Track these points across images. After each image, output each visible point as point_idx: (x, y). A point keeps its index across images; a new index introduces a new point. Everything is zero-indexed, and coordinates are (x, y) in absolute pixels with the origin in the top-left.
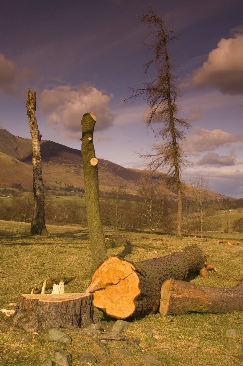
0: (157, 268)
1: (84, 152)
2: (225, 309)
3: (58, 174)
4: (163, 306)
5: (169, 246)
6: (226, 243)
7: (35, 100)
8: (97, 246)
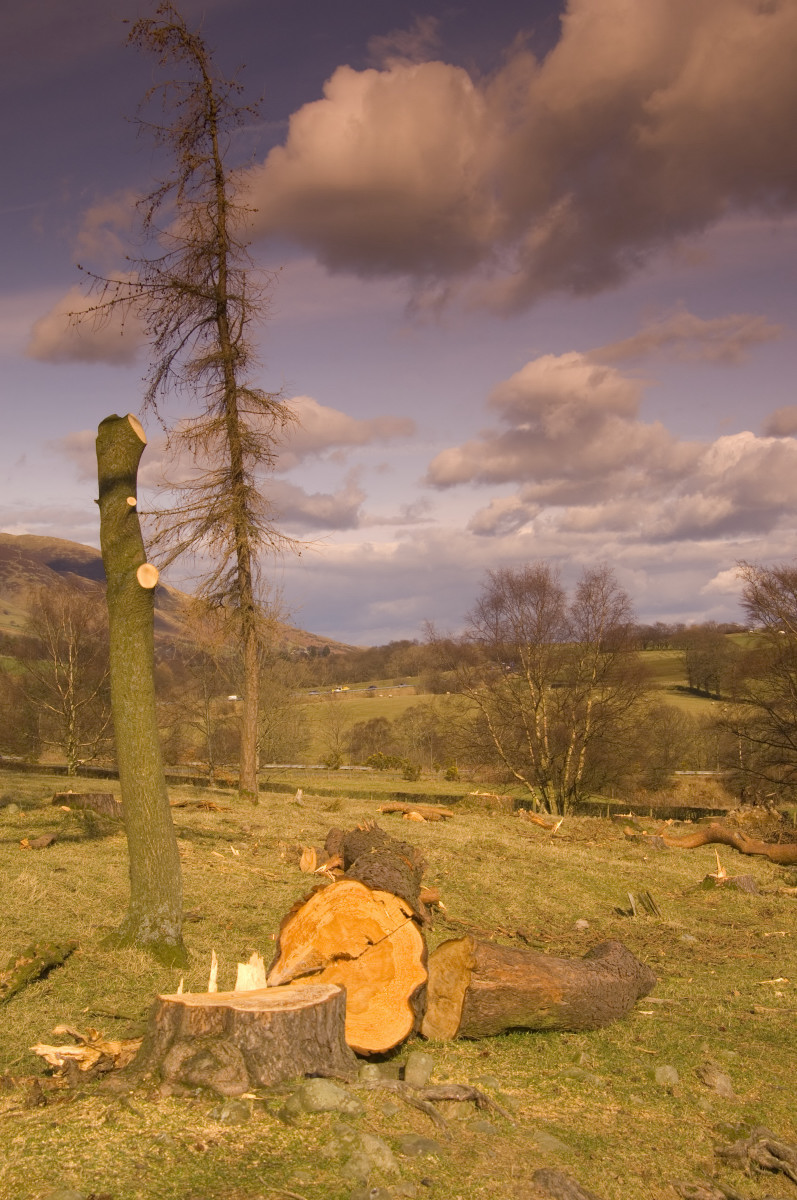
4: (437, 1015)
6: (404, 813)
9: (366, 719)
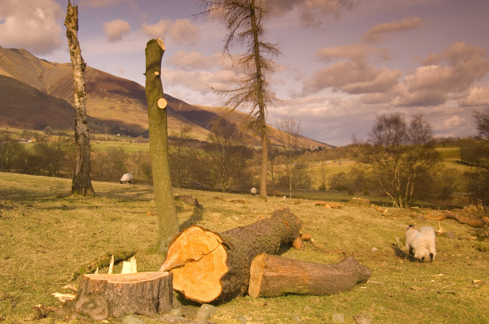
0: (245, 239)
1: (149, 90)
2: (329, 289)
3: (97, 112)
4: (253, 286)
5: (252, 209)
6: (324, 205)
7: (77, 16)
8: (165, 212)
9: (337, 173)
